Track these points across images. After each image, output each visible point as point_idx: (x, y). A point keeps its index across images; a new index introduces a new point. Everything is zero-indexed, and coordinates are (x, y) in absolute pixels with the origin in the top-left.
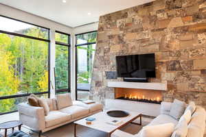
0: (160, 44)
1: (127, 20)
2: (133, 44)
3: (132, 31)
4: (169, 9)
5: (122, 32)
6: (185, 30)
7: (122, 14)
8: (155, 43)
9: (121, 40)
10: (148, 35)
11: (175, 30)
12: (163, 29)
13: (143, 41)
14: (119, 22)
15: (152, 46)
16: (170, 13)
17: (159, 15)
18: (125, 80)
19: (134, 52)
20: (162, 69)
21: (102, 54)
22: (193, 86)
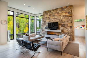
0: (60, 20)
1: (51, 13)
2: (52, 20)
3: (52, 16)
4: (62, 10)
5: (49, 16)
6: (66, 16)
7: (50, 11)
8: (58, 19)
9: (49, 18)
10: (57, 17)
11: (64, 16)
12: (60, 16)
13: (55, 19)
14: (49, 13)
16: (62, 11)
17: (59, 12)
18: (50, 29)
19: (53, 22)
20: (60, 26)
21: (44, 22)
22: (68, 31)
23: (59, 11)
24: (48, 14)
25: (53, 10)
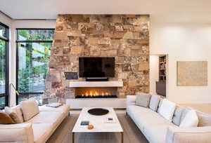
0: (118, 51)
1: (89, 26)
2: (93, 48)
3: (94, 36)
4: (124, 24)
5: (84, 35)
7: (85, 18)
8: (113, 49)
9: (82, 42)
10: (108, 42)
12: (119, 39)
13: (104, 46)
14: (81, 26)
15: (111, 51)
16: (126, 27)
17: (117, 27)
18: (87, 80)
19: (95, 55)
20: (118, 70)
23: (117, 24)
24: (80, 28)
25: (98, 17)
